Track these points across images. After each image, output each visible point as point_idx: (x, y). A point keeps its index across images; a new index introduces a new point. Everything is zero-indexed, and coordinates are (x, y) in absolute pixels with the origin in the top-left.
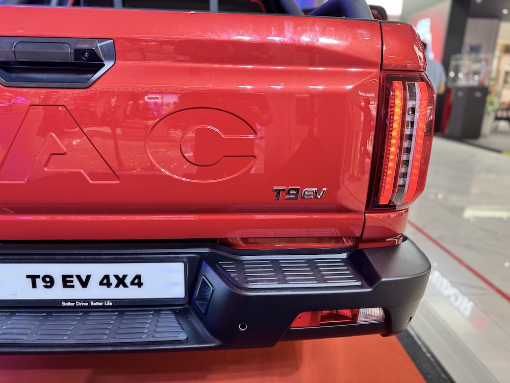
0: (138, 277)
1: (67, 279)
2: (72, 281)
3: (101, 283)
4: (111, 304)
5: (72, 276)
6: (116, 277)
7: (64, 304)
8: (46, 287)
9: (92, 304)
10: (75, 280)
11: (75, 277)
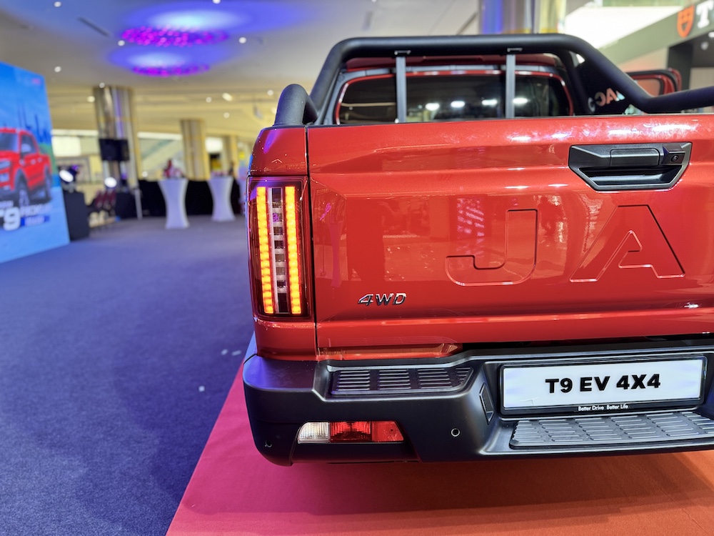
0: (656, 377)
1: (586, 382)
2: (590, 384)
3: (619, 385)
4: (627, 407)
5: (590, 379)
6: (635, 377)
7: (580, 409)
8: (564, 391)
9: (608, 408)
10: (593, 382)
11: (593, 379)
